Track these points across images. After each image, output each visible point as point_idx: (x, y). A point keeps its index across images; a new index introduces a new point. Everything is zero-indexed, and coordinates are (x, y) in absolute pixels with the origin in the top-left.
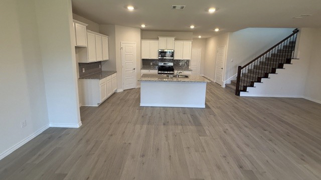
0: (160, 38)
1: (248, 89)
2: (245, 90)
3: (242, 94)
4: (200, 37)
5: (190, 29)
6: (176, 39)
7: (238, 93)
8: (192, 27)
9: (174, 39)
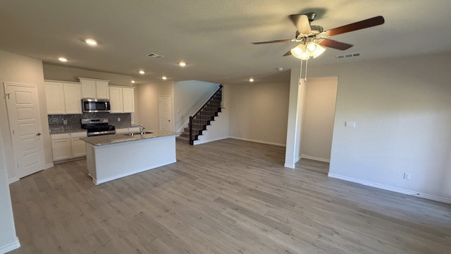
0: (82, 80)
1: (199, 137)
2: (196, 139)
3: (196, 143)
4: (133, 82)
5: (140, 74)
6: (110, 84)
7: (191, 143)
8: (142, 72)
9: (107, 83)
